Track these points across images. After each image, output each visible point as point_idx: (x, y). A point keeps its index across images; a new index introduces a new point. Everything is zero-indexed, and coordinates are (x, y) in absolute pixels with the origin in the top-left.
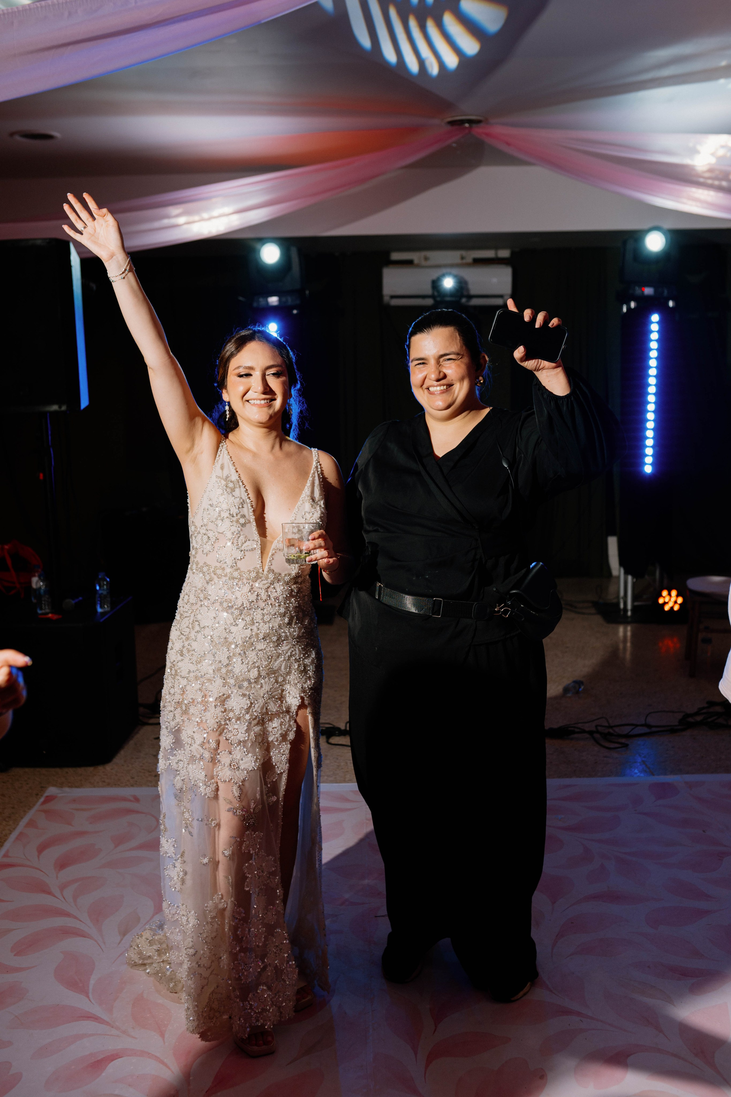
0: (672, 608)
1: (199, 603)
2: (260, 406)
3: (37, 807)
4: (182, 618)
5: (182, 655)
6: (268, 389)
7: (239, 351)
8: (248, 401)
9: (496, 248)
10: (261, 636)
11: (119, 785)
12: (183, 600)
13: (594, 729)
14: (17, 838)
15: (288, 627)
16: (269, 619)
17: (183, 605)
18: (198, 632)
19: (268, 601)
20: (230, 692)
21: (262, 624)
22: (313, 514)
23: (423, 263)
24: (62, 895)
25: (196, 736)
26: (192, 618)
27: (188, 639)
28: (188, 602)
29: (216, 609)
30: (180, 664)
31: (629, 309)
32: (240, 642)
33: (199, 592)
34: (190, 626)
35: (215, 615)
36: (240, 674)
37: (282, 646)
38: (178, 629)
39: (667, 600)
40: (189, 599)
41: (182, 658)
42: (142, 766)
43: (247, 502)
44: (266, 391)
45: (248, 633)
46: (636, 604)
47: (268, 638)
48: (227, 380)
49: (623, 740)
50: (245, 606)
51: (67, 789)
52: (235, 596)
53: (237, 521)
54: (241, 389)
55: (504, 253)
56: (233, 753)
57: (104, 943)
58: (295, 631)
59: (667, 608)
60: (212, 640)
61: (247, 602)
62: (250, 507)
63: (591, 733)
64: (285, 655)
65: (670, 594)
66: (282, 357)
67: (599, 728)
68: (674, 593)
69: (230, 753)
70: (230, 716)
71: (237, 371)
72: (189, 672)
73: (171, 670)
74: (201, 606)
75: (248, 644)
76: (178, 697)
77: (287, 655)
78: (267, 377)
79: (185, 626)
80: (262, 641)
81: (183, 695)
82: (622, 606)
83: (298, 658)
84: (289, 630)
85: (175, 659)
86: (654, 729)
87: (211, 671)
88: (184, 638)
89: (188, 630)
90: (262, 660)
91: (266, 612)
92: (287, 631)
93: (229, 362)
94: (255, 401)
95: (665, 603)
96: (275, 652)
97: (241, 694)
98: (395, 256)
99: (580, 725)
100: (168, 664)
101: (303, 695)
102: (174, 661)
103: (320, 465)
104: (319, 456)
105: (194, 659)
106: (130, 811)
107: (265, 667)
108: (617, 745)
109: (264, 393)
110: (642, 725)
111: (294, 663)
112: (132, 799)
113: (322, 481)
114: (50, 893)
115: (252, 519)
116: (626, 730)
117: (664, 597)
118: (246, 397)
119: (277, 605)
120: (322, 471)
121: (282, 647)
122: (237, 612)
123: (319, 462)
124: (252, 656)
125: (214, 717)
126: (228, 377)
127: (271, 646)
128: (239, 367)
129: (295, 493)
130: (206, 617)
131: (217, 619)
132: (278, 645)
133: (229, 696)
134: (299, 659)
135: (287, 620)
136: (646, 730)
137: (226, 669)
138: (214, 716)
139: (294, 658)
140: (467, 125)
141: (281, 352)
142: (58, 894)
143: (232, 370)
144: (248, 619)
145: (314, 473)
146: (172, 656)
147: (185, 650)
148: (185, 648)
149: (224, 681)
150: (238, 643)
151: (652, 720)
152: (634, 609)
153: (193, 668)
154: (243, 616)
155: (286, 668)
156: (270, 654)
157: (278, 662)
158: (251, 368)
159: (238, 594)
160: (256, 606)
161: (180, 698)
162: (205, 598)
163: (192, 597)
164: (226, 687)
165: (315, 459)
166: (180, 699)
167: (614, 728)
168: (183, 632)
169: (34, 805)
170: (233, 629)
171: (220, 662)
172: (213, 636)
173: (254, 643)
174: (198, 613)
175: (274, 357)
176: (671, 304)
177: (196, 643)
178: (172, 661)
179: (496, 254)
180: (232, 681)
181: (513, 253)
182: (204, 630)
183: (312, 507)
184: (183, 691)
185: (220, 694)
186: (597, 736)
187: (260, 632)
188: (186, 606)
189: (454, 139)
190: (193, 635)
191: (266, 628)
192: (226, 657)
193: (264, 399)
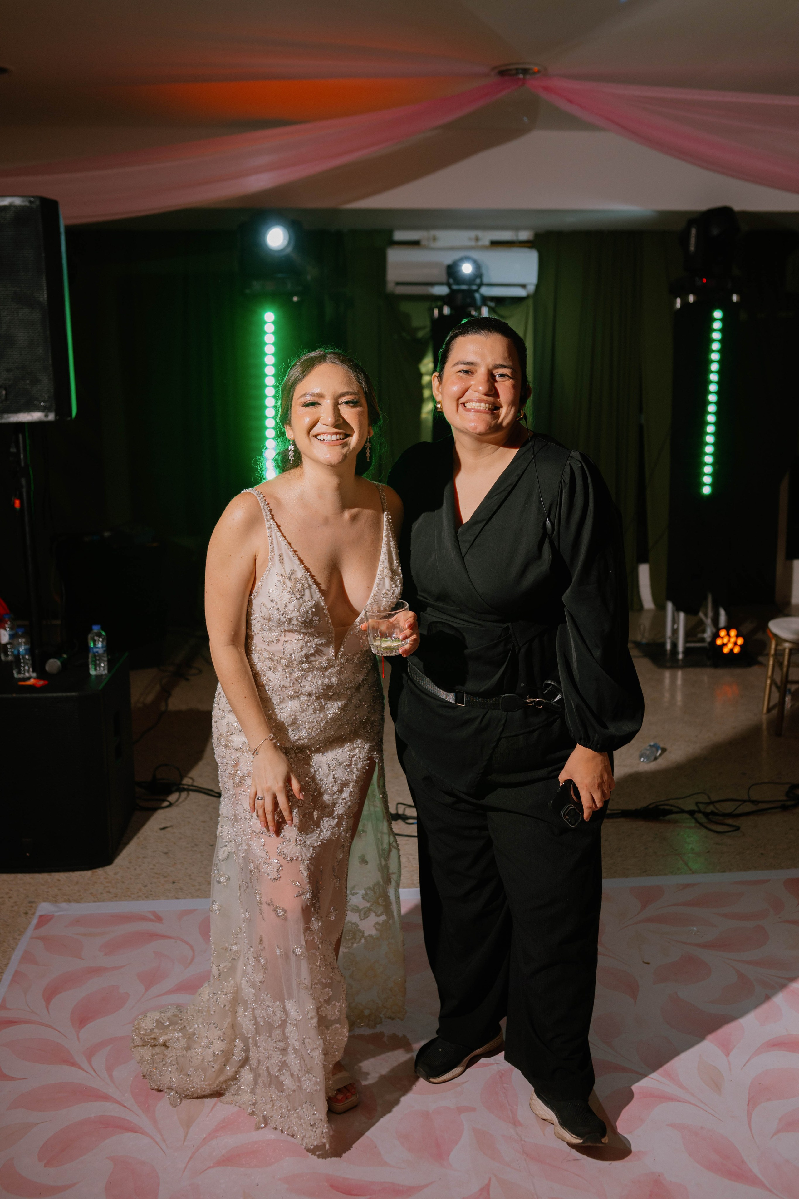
0: (732, 650)
2: (331, 444)
3: (30, 932)
6: (341, 420)
7: (305, 376)
8: (316, 436)
9: (517, 229)
11: (130, 897)
13: (695, 808)
14: (13, 981)
23: (432, 243)
24: (91, 1066)
39: (725, 640)
42: (153, 869)
44: (338, 423)
46: (689, 645)
48: (291, 413)
49: (730, 821)
51: (64, 905)
54: (307, 421)
57: (164, 1141)
59: (726, 650)
63: (691, 813)
65: (728, 635)
66: (359, 382)
67: (702, 807)
68: (733, 633)
71: (303, 400)
76: (230, 769)
78: (340, 407)
81: (236, 766)
82: (668, 647)
93: (294, 390)
94: (325, 435)
95: (724, 645)
98: (399, 235)
99: (671, 802)
106: (154, 936)
108: (726, 828)
109: (336, 426)
110: (746, 801)
112: (152, 917)
114: (73, 1064)
116: (728, 807)
117: (722, 638)
118: (315, 431)
126: (292, 408)
128: (305, 395)
136: (752, 807)
140: (521, 76)
141: (358, 377)
142: (85, 1065)
143: (297, 399)
151: (755, 795)
152: (687, 651)
158: (321, 396)
166: (232, 771)
167: (716, 804)
169: (26, 928)
175: (349, 383)
176: (735, 298)
179: (516, 234)
181: (535, 235)
186: (699, 816)
193: (336, 434)
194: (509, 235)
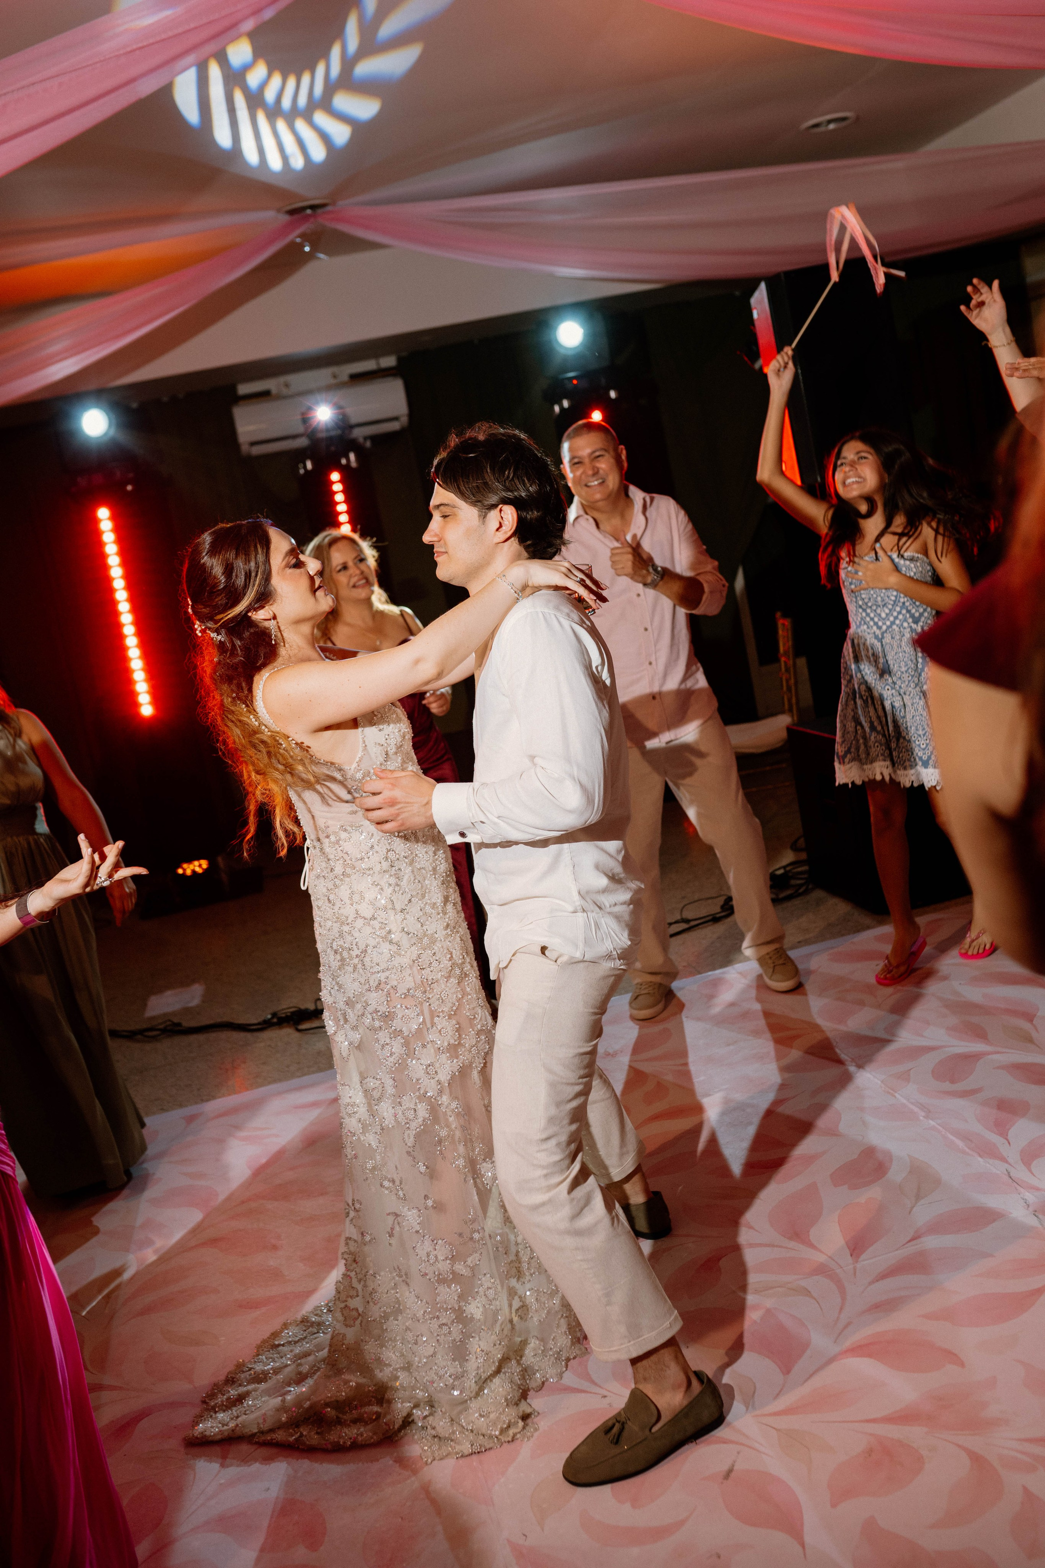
9: (376, 356)
23: (285, 391)
31: (562, 409)
55: (389, 361)
86: (693, 923)
98: (244, 389)
110: (676, 922)
136: (684, 926)
140: (309, 211)
151: (688, 914)
176: (613, 394)
179: (378, 364)
181: (400, 360)
189: (298, 232)
194: (369, 365)
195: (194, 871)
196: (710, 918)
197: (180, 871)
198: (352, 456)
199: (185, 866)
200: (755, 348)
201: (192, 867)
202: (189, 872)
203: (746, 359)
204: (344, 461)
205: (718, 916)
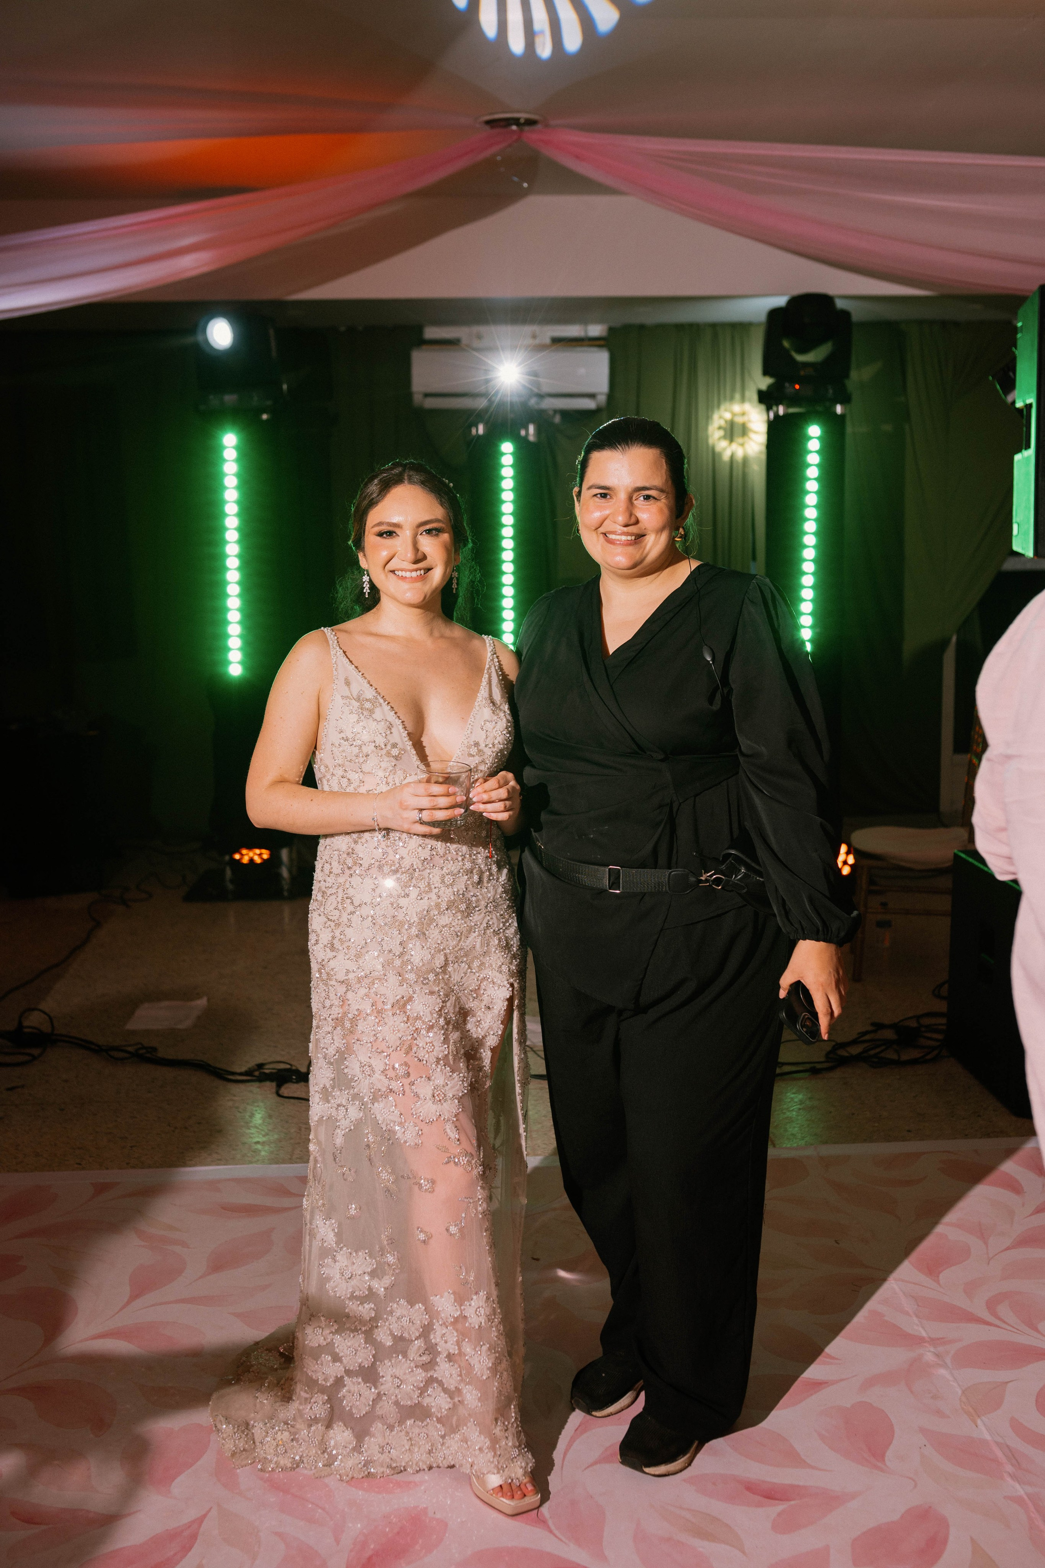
1: (347, 872)
2: (411, 580)
4: (326, 898)
5: (332, 948)
6: (421, 555)
8: (393, 572)
9: (585, 322)
10: (444, 906)
12: (322, 871)
15: (479, 887)
16: (452, 880)
17: (324, 878)
18: (352, 913)
19: (446, 856)
20: (411, 993)
21: (443, 888)
22: (496, 723)
23: (474, 342)
25: (373, 1062)
26: (340, 895)
27: (338, 925)
28: (331, 873)
29: (374, 877)
30: (332, 964)
31: (776, 416)
32: (416, 919)
33: (345, 856)
34: (340, 907)
35: (373, 887)
36: (421, 964)
37: (474, 915)
38: (322, 914)
40: (332, 868)
41: (334, 954)
43: (396, 725)
44: (418, 558)
45: (424, 904)
47: (453, 908)
48: (364, 540)
50: (415, 867)
52: (400, 855)
53: (388, 754)
54: (383, 554)
55: (596, 330)
56: (433, 1077)
58: (489, 892)
60: (374, 921)
61: (418, 861)
62: (402, 730)
64: (480, 927)
69: (429, 1079)
70: (417, 1027)
71: (377, 529)
72: (348, 972)
73: (321, 973)
74: (351, 875)
75: (426, 920)
76: (336, 1011)
77: (482, 927)
78: (419, 537)
79: (332, 908)
80: (446, 912)
81: (343, 1007)
83: (497, 929)
84: (481, 890)
85: (324, 958)
86: (786, 1069)
87: (380, 967)
88: (333, 924)
89: (337, 912)
90: (449, 939)
91: (447, 871)
92: (478, 894)
93: (367, 515)
94: (403, 572)
96: (465, 925)
97: (427, 991)
98: (431, 333)
100: (314, 966)
101: (512, 980)
102: (323, 960)
103: (497, 657)
104: (494, 645)
105: (353, 952)
107: (453, 949)
109: (415, 561)
111: (492, 937)
113: (502, 680)
115: (408, 746)
118: (391, 566)
119: (460, 859)
120: (500, 665)
121: (474, 917)
122: (405, 877)
123: (495, 654)
124: (434, 934)
125: (394, 1031)
126: (365, 536)
127: (459, 918)
128: (379, 523)
129: (467, 697)
130: (361, 889)
131: (378, 891)
132: (468, 915)
133: (410, 999)
134: (499, 930)
135: (476, 878)
137: (401, 960)
138: (394, 1029)
139: (492, 930)
140: (514, 126)
143: (370, 527)
144: (422, 885)
145: (489, 668)
146: (317, 952)
147: (336, 942)
148: (337, 939)
149: (400, 978)
150: (412, 921)
153: (352, 966)
154: (414, 881)
155: (482, 946)
156: (458, 929)
157: (470, 939)
158: (399, 525)
159: (403, 852)
160: (432, 865)
161: (338, 1012)
162: (355, 863)
163: (335, 864)
164: (405, 986)
165: (489, 649)
166: (339, 1014)
168: (330, 918)
170: (403, 902)
171: (390, 951)
172: (375, 916)
173: (435, 918)
174: (348, 887)
175: (430, 508)
176: (839, 410)
177: (351, 929)
178: (320, 961)
179: (586, 331)
180: (411, 977)
181: (611, 330)
182: (360, 909)
183: (493, 713)
184: (344, 1000)
185: (398, 997)
187: (442, 901)
188: (328, 879)
189: (496, 149)
190: (345, 918)
191: (449, 894)
192: (399, 943)
194: (573, 331)
195: (251, 860)
196: (808, 1066)
197: (237, 856)
198: (531, 429)
199: (244, 851)
200: (1011, 374)
201: (251, 854)
202: (245, 860)
203: (998, 387)
204: (523, 433)
205: (818, 1066)
